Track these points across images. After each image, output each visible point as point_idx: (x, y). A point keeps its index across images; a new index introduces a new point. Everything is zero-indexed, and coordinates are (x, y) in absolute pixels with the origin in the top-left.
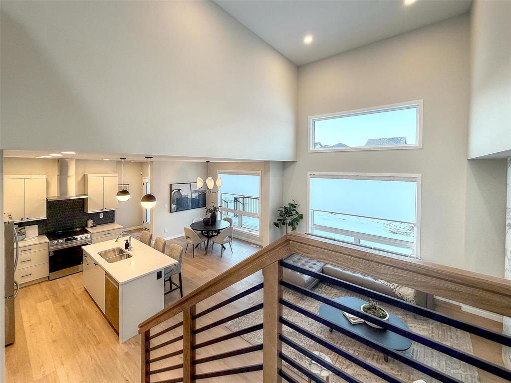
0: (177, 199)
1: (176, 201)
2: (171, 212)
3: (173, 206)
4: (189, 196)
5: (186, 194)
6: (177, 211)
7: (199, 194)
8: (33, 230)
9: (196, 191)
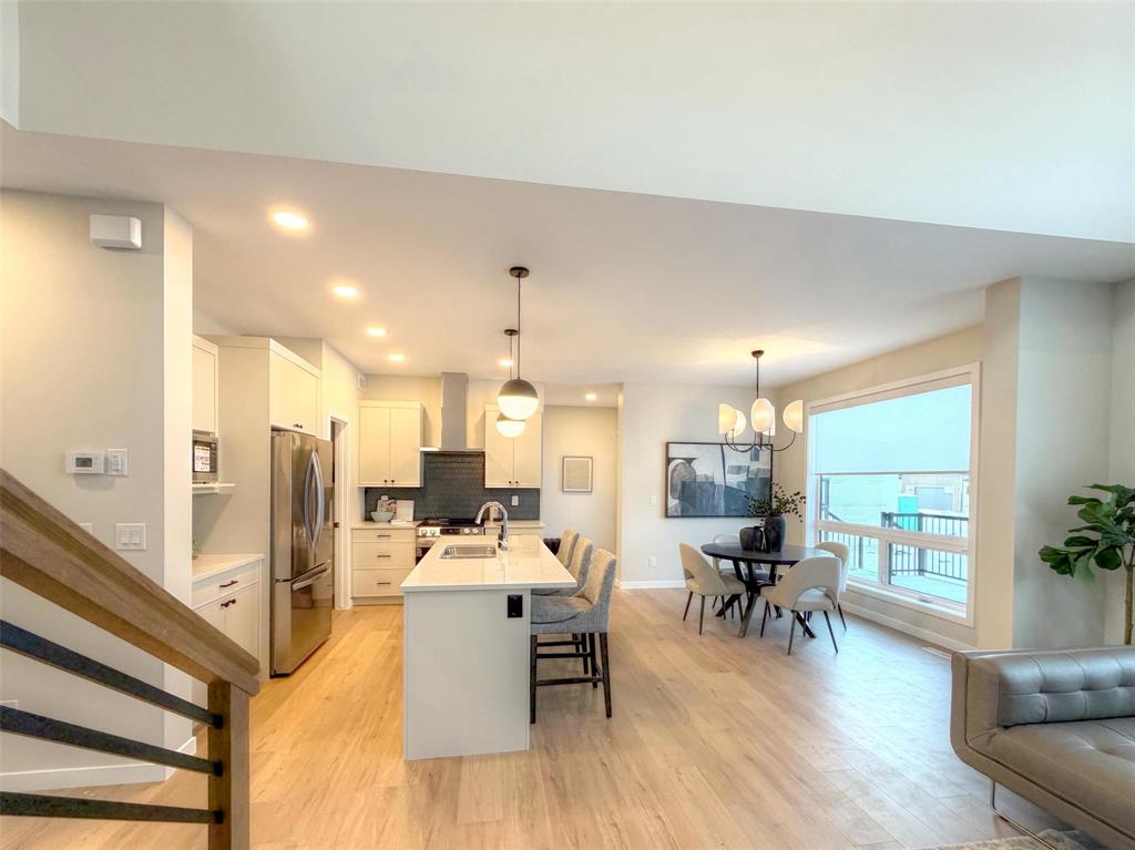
0: (684, 483)
1: (679, 487)
2: (667, 516)
3: (673, 502)
4: (719, 480)
5: (709, 474)
6: (682, 516)
7: (748, 479)
8: (406, 509)
9: (739, 470)
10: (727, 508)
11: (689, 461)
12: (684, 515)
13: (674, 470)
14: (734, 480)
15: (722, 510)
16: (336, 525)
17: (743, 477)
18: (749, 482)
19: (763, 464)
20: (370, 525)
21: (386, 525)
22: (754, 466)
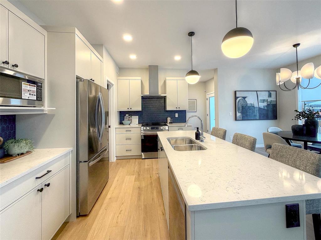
0: (242, 107)
1: (241, 108)
2: (236, 120)
3: (239, 114)
4: (256, 105)
5: (252, 103)
6: (242, 120)
7: (267, 104)
8: (135, 119)
9: (264, 101)
10: (260, 116)
11: (244, 98)
12: (243, 119)
13: (239, 101)
14: (262, 105)
15: (258, 117)
16: (109, 127)
17: (265, 104)
18: (268, 105)
19: (273, 98)
20: (122, 126)
21: (128, 126)
22: (270, 99)
